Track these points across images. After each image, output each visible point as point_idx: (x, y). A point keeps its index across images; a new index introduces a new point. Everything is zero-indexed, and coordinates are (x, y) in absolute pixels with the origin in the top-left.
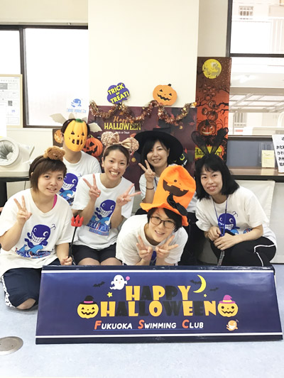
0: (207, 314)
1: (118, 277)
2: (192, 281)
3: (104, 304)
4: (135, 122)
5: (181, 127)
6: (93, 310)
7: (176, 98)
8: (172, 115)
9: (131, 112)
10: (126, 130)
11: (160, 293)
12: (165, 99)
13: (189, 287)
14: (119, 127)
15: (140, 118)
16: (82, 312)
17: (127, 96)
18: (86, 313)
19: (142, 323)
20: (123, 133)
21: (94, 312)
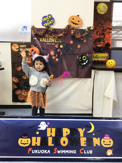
0: (95, 145)
1: (43, 123)
2: (86, 126)
4: (58, 37)
5: (85, 41)
6: (28, 142)
7: (82, 23)
8: (80, 34)
9: (56, 31)
10: (53, 43)
11: (67, 132)
12: (76, 24)
13: (84, 129)
14: (48, 40)
15: (61, 35)
16: (21, 143)
17: (53, 22)
18: (23, 143)
19: (56, 150)
20: (50, 44)
21: (28, 143)
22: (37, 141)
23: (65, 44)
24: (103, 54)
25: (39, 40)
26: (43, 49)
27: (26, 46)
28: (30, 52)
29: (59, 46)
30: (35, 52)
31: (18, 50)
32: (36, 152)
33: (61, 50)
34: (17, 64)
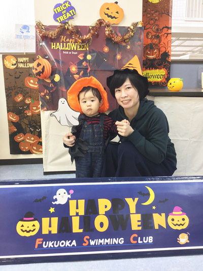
0: (157, 227)
1: (61, 191)
2: (140, 193)
3: (45, 221)
4: (83, 41)
5: (129, 47)
6: (34, 228)
7: (123, 16)
8: (120, 35)
9: (78, 31)
11: (106, 207)
12: (112, 18)
13: (136, 199)
14: (66, 47)
15: (88, 36)
16: (22, 230)
17: (74, 14)
18: (26, 231)
19: (87, 239)
20: (70, 53)
21: (34, 230)
22: (51, 225)
23: (96, 54)
24: (158, 70)
25: (49, 46)
26: (58, 61)
27: (28, 59)
28: (35, 67)
29: (85, 57)
30: (44, 66)
31: (15, 66)
32: (50, 244)
33: (88, 64)
34: (16, 91)
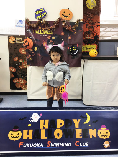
0: (91, 137)
1: (35, 114)
2: (82, 116)
4: (51, 29)
5: (75, 33)
7: (72, 16)
8: (70, 26)
9: (48, 24)
10: (45, 34)
11: (61, 124)
12: (66, 17)
13: (79, 120)
14: (41, 32)
15: (53, 27)
16: (11, 136)
17: (46, 15)
18: (14, 137)
19: (49, 143)
20: (43, 36)
21: (19, 136)
22: (28, 134)
23: (57, 36)
24: (92, 45)
25: (32, 32)
26: (36, 40)
28: (24, 43)
29: (51, 38)
30: (29, 42)
31: (14, 42)
32: (28, 145)
33: (53, 42)
34: (14, 55)
